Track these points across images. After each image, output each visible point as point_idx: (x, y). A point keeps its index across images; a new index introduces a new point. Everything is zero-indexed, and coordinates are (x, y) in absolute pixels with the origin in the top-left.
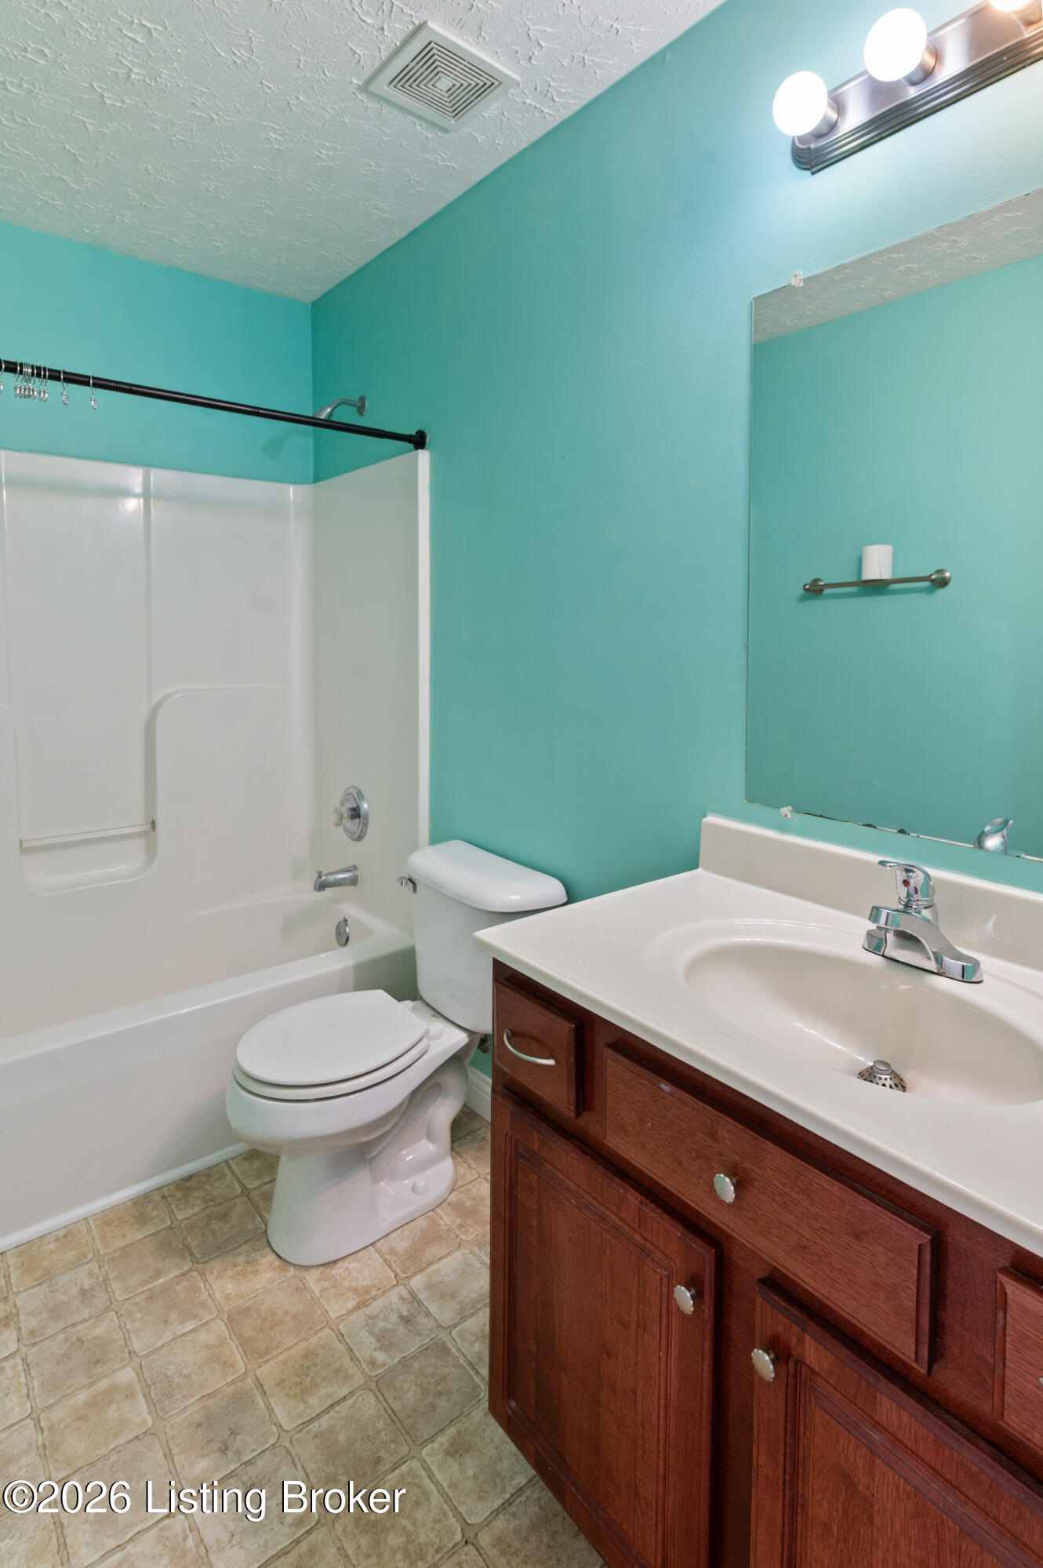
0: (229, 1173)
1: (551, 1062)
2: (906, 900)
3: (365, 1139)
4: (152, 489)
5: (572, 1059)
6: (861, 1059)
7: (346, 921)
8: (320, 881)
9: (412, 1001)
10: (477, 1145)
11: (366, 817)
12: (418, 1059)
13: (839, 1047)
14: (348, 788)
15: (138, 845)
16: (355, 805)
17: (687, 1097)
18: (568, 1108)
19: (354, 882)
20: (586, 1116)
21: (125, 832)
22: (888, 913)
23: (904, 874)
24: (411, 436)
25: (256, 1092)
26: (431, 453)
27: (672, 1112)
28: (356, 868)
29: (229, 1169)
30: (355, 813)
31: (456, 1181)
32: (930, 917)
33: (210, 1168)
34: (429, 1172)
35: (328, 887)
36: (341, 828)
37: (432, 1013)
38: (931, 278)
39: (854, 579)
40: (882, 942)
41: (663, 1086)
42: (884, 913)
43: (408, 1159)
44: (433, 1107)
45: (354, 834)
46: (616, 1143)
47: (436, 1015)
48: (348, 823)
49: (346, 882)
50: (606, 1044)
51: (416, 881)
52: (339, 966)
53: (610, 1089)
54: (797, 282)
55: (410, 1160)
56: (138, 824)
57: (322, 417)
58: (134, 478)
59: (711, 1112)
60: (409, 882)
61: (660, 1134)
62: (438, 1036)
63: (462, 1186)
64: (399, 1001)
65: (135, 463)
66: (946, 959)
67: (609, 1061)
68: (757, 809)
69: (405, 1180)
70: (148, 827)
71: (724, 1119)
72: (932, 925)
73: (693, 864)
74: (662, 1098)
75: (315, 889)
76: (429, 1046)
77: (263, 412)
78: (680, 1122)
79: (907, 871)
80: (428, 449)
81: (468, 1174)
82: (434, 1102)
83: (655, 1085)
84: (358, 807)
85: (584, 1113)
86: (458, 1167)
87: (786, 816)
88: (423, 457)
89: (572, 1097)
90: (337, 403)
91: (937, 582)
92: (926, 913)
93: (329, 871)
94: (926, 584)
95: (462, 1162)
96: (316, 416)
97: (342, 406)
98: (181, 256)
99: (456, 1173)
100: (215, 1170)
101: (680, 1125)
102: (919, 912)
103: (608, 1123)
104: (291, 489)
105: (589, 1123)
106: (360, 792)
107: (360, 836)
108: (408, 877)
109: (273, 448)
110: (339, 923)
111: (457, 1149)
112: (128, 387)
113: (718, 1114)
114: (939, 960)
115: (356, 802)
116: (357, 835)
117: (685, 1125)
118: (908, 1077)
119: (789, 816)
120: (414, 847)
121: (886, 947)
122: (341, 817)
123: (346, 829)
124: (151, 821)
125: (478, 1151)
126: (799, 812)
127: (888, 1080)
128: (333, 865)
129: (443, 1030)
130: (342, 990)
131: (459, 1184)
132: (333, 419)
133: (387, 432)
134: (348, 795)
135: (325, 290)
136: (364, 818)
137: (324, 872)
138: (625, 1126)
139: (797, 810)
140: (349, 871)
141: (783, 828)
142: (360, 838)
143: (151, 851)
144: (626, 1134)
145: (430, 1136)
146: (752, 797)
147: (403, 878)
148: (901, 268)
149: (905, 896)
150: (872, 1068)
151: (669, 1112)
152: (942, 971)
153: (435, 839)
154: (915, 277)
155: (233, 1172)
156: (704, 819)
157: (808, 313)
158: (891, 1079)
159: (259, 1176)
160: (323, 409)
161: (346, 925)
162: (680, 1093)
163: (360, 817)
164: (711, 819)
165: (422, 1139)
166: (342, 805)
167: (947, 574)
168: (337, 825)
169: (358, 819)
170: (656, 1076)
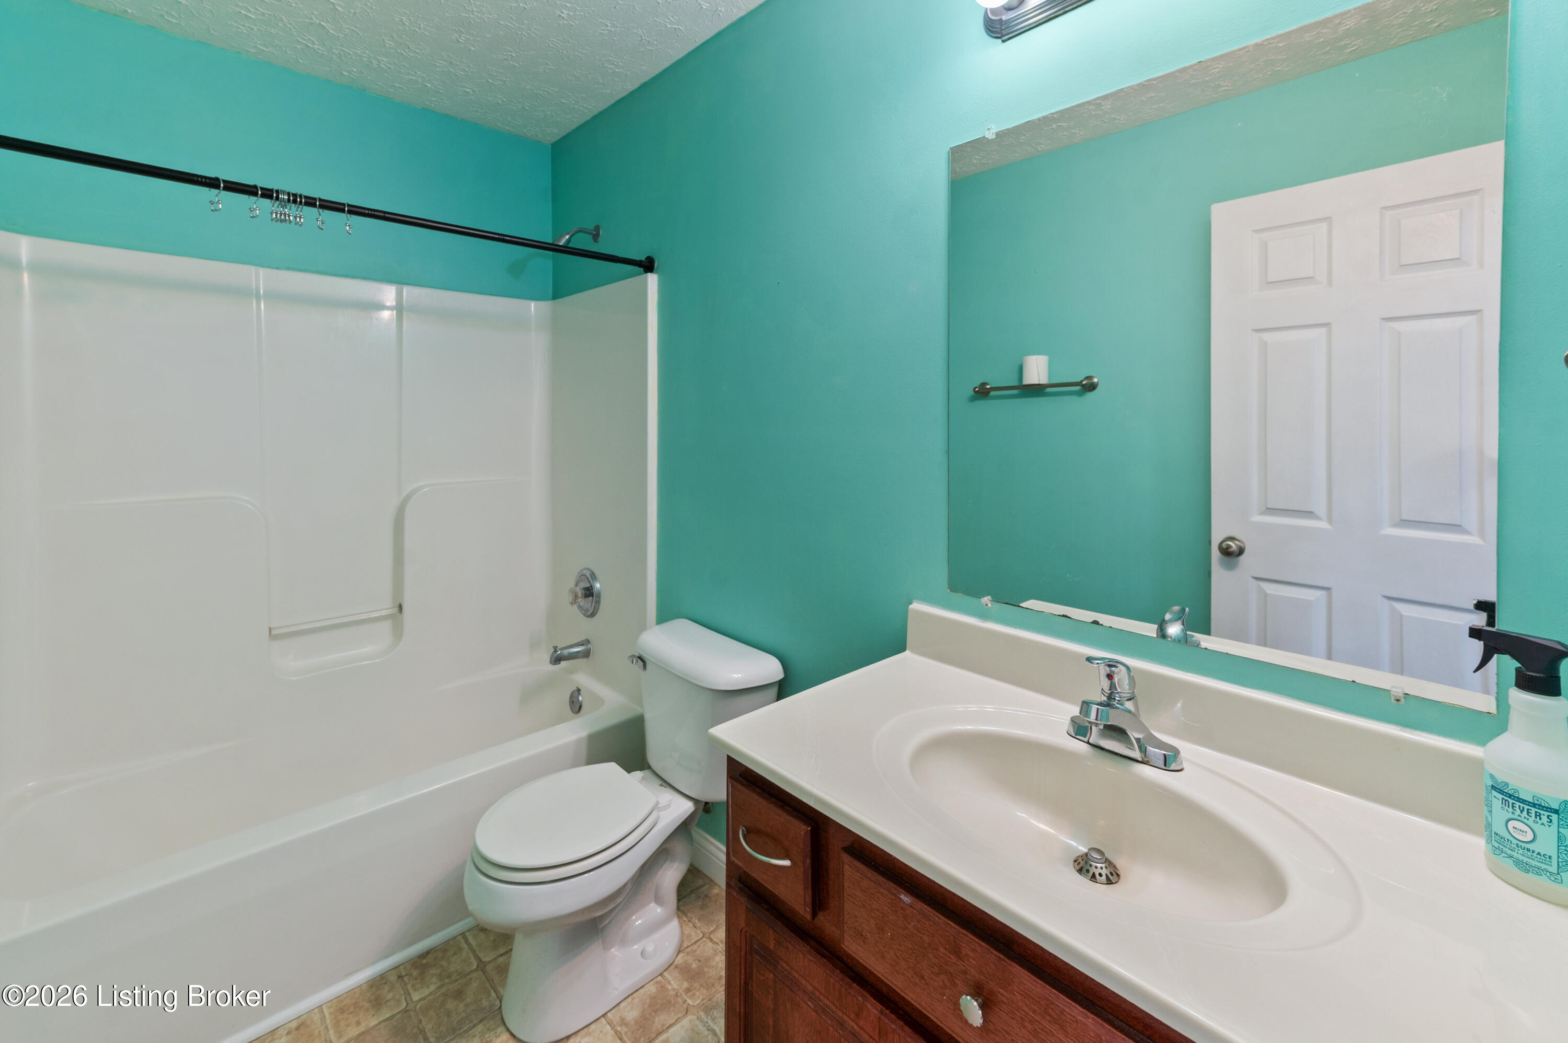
0: (465, 946)
1: (786, 863)
2: (1109, 692)
3: (598, 914)
4: (404, 303)
5: (808, 861)
6: (1074, 844)
7: (579, 690)
8: (556, 655)
9: (641, 770)
10: (700, 903)
11: (599, 596)
12: (646, 834)
13: (1053, 832)
14: (582, 570)
15: (387, 626)
16: (588, 585)
17: (927, 909)
18: (805, 909)
19: (586, 654)
20: (821, 917)
21: (372, 616)
22: (1098, 709)
23: (1108, 669)
24: (641, 261)
25: (495, 877)
26: (659, 276)
27: (912, 924)
28: (588, 642)
29: (466, 942)
30: (588, 592)
31: (682, 942)
32: (1132, 709)
33: (447, 942)
34: (657, 935)
35: (563, 660)
36: (575, 607)
37: (660, 782)
38: (1078, 135)
39: (1015, 383)
40: (1087, 730)
41: (902, 897)
42: (1094, 708)
43: (637, 923)
44: (660, 872)
45: (587, 611)
46: (853, 947)
47: (664, 784)
48: (581, 601)
49: (579, 655)
50: (842, 849)
51: (646, 660)
52: (573, 737)
53: (849, 895)
54: (990, 135)
55: (639, 924)
56: (385, 607)
57: (561, 244)
58: (388, 294)
59: (953, 928)
60: (639, 660)
61: (900, 945)
62: (668, 806)
63: (688, 947)
64: (629, 772)
65: (390, 281)
66: (1150, 748)
67: (846, 867)
68: (959, 597)
69: (634, 946)
70: (396, 609)
71: (968, 937)
72: (1134, 715)
73: (901, 648)
74: (902, 909)
75: (551, 663)
76: (658, 818)
77: (509, 238)
78: (920, 935)
79: (1110, 666)
80: (656, 273)
81: (693, 934)
82: (661, 867)
83: (894, 895)
84: (591, 586)
85: (819, 913)
86: (684, 927)
87: (986, 605)
88: (652, 279)
89: (809, 900)
90: (574, 230)
91: (1087, 386)
92: (1129, 705)
93: (563, 646)
94: (1078, 388)
95: (687, 922)
96: (556, 243)
97: (580, 234)
98: (434, 99)
99: (682, 933)
100: (451, 943)
101: (921, 938)
102: (1122, 705)
103: (846, 928)
104: (533, 304)
105: (825, 922)
106: (593, 573)
107: (592, 613)
108: (638, 655)
109: (516, 270)
110: (573, 693)
111: (682, 908)
112: (382, 214)
113: (961, 930)
114: (1143, 750)
115: (590, 582)
116: (590, 612)
117: (926, 938)
118: (1121, 863)
119: (990, 605)
120: (643, 628)
121: (1091, 734)
122: (576, 597)
123: (580, 607)
124: (398, 604)
125: (702, 909)
126: (998, 602)
127: (1104, 869)
128: (567, 639)
129: (671, 800)
130: (575, 764)
131: (685, 945)
132: (570, 245)
133: (620, 258)
134: (582, 577)
135: (564, 134)
136: (596, 597)
137: (560, 647)
138: (864, 934)
139: (996, 599)
140: (583, 645)
141: (983, 615)
142: (593, 615)
143: (398, 632)
144: (864, 942)
145: (658, 900)
146: (954, 587)
147: (633, 656)
148: (1054, 126)
149: (1109, 688)
150: (1086, 854)
151: (909, 923)
152: (1146, 760)
153: (664, 617)
154: (1065, 133)
155: (469, 944)
156: (911, 606)
157: (975, 162)
158: (1106, 867)
159: (495, 947)
160: (562, 236)
161: (579, 694)
162: (920, 905)
163: (593, 596)
164: (916, 606)
165: (650, 902)
166: (576, 585)
167: (1096, 380)
168: (572, 603)
169: (591, 598)
170: (894, 886)
